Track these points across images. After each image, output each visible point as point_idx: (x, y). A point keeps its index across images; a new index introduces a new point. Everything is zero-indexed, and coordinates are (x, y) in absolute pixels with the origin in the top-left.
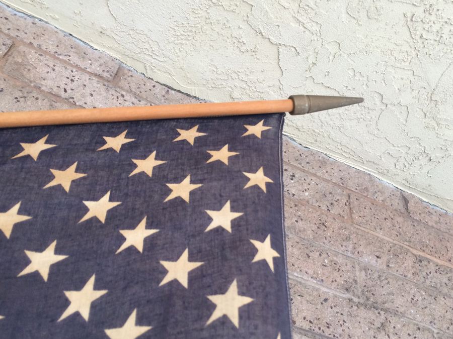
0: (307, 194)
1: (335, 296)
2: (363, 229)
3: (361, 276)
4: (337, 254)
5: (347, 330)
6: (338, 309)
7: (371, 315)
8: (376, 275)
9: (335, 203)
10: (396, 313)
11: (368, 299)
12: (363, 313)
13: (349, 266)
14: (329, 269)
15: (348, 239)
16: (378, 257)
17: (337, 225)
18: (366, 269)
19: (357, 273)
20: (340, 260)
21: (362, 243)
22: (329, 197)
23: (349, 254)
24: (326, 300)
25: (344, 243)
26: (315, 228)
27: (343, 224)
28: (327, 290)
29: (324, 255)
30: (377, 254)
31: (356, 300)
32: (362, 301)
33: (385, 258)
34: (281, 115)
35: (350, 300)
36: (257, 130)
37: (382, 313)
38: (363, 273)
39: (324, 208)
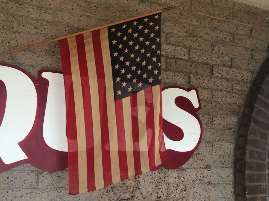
0: (177, 4)
1: (183, 35)
2: (194, 13)
3: (191, 28)
4: (184, 23)
5: (185, 43)
6: (183, 38)
7: (192, 39)
8: (196, 27)
9: (186, 6)
10: (200, 37)
11: (192, 34)
12: (190, 38)
13: (188, 26)
14: (182, 28)
15: (189, 17)
16: (198, 21)
17: (186, 13)
18: (193, 26)
19: (190, 27)
20: (185, 24)
21: (193, 18)
22: (184, 4)
23: (189, 22)
24: (180, 36)
25: (187, 19)
26: (178, 15)
27: (187, 13)
28: (180, 34)
29: (181, 24)
30: (197, 20)
31: (188, 35)
32: (190, 35)
33: (200, 21)
34: (161, 13)
35: (187, 35)
36: (157, 17)
37: (196, 37)
38: (192, 27)
39: (182, 8)
